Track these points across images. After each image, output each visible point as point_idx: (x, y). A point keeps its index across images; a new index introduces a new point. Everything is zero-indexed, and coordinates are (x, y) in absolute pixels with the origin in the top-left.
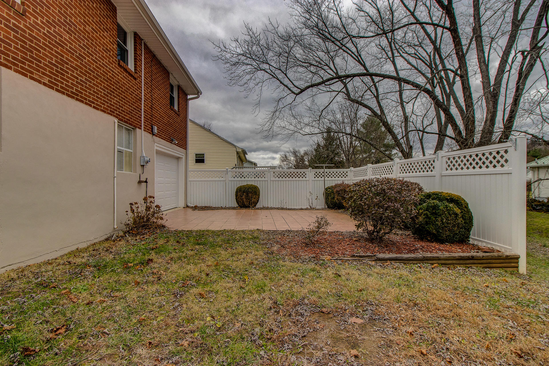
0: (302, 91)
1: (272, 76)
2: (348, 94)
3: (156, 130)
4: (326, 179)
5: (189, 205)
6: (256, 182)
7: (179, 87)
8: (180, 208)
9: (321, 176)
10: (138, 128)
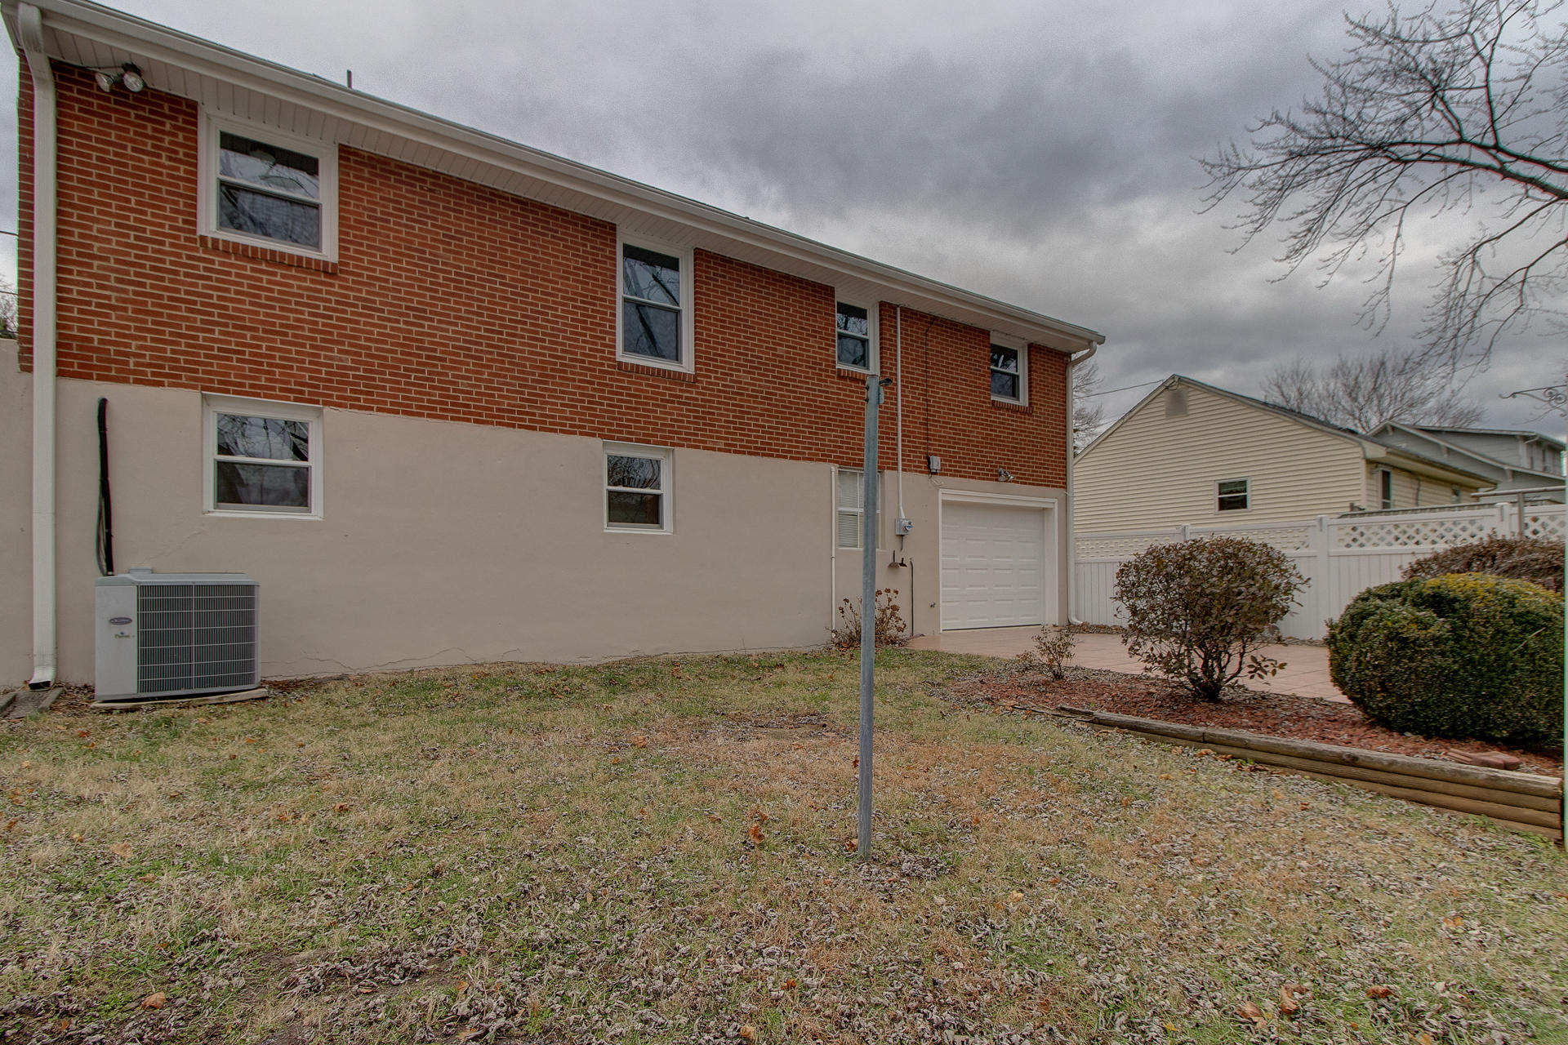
3: (937, 463)
5: (1074, 620)
7: (1032, 348)
10: (889, 468)
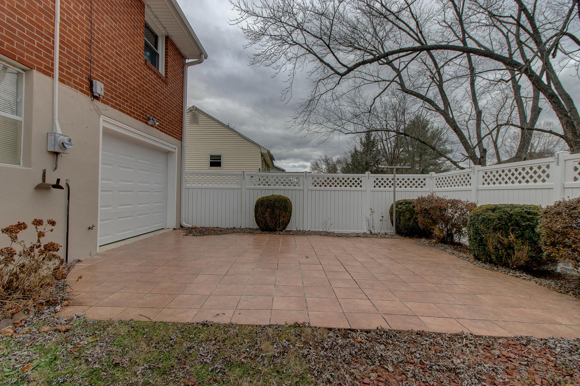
0: (350, 70)
1: (309, 51)
2: (402, 84)
3: (99, 88)
4: (398, 188)
5: (184, 224)
6: (286, 192)
7: (167, 38)
8: (168, 230)
9: (390, 184)
10: (39, 70)
